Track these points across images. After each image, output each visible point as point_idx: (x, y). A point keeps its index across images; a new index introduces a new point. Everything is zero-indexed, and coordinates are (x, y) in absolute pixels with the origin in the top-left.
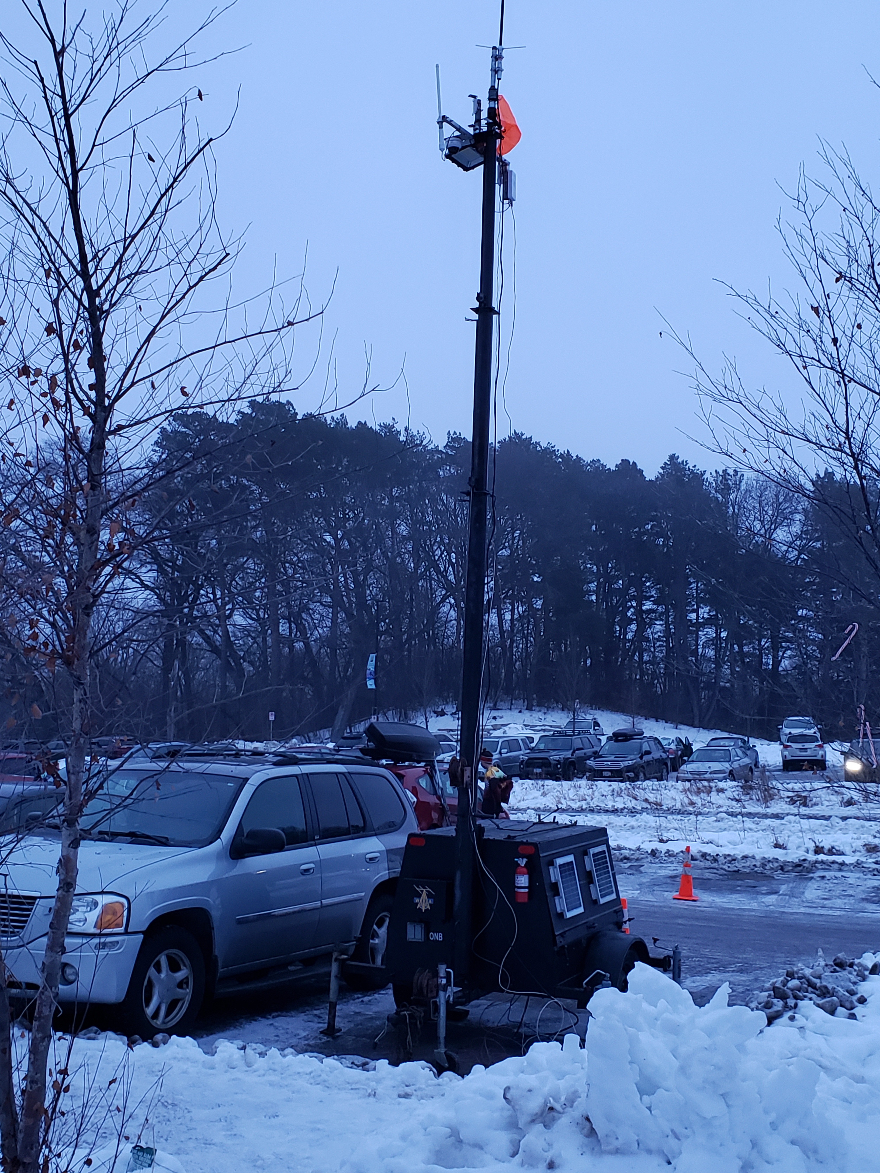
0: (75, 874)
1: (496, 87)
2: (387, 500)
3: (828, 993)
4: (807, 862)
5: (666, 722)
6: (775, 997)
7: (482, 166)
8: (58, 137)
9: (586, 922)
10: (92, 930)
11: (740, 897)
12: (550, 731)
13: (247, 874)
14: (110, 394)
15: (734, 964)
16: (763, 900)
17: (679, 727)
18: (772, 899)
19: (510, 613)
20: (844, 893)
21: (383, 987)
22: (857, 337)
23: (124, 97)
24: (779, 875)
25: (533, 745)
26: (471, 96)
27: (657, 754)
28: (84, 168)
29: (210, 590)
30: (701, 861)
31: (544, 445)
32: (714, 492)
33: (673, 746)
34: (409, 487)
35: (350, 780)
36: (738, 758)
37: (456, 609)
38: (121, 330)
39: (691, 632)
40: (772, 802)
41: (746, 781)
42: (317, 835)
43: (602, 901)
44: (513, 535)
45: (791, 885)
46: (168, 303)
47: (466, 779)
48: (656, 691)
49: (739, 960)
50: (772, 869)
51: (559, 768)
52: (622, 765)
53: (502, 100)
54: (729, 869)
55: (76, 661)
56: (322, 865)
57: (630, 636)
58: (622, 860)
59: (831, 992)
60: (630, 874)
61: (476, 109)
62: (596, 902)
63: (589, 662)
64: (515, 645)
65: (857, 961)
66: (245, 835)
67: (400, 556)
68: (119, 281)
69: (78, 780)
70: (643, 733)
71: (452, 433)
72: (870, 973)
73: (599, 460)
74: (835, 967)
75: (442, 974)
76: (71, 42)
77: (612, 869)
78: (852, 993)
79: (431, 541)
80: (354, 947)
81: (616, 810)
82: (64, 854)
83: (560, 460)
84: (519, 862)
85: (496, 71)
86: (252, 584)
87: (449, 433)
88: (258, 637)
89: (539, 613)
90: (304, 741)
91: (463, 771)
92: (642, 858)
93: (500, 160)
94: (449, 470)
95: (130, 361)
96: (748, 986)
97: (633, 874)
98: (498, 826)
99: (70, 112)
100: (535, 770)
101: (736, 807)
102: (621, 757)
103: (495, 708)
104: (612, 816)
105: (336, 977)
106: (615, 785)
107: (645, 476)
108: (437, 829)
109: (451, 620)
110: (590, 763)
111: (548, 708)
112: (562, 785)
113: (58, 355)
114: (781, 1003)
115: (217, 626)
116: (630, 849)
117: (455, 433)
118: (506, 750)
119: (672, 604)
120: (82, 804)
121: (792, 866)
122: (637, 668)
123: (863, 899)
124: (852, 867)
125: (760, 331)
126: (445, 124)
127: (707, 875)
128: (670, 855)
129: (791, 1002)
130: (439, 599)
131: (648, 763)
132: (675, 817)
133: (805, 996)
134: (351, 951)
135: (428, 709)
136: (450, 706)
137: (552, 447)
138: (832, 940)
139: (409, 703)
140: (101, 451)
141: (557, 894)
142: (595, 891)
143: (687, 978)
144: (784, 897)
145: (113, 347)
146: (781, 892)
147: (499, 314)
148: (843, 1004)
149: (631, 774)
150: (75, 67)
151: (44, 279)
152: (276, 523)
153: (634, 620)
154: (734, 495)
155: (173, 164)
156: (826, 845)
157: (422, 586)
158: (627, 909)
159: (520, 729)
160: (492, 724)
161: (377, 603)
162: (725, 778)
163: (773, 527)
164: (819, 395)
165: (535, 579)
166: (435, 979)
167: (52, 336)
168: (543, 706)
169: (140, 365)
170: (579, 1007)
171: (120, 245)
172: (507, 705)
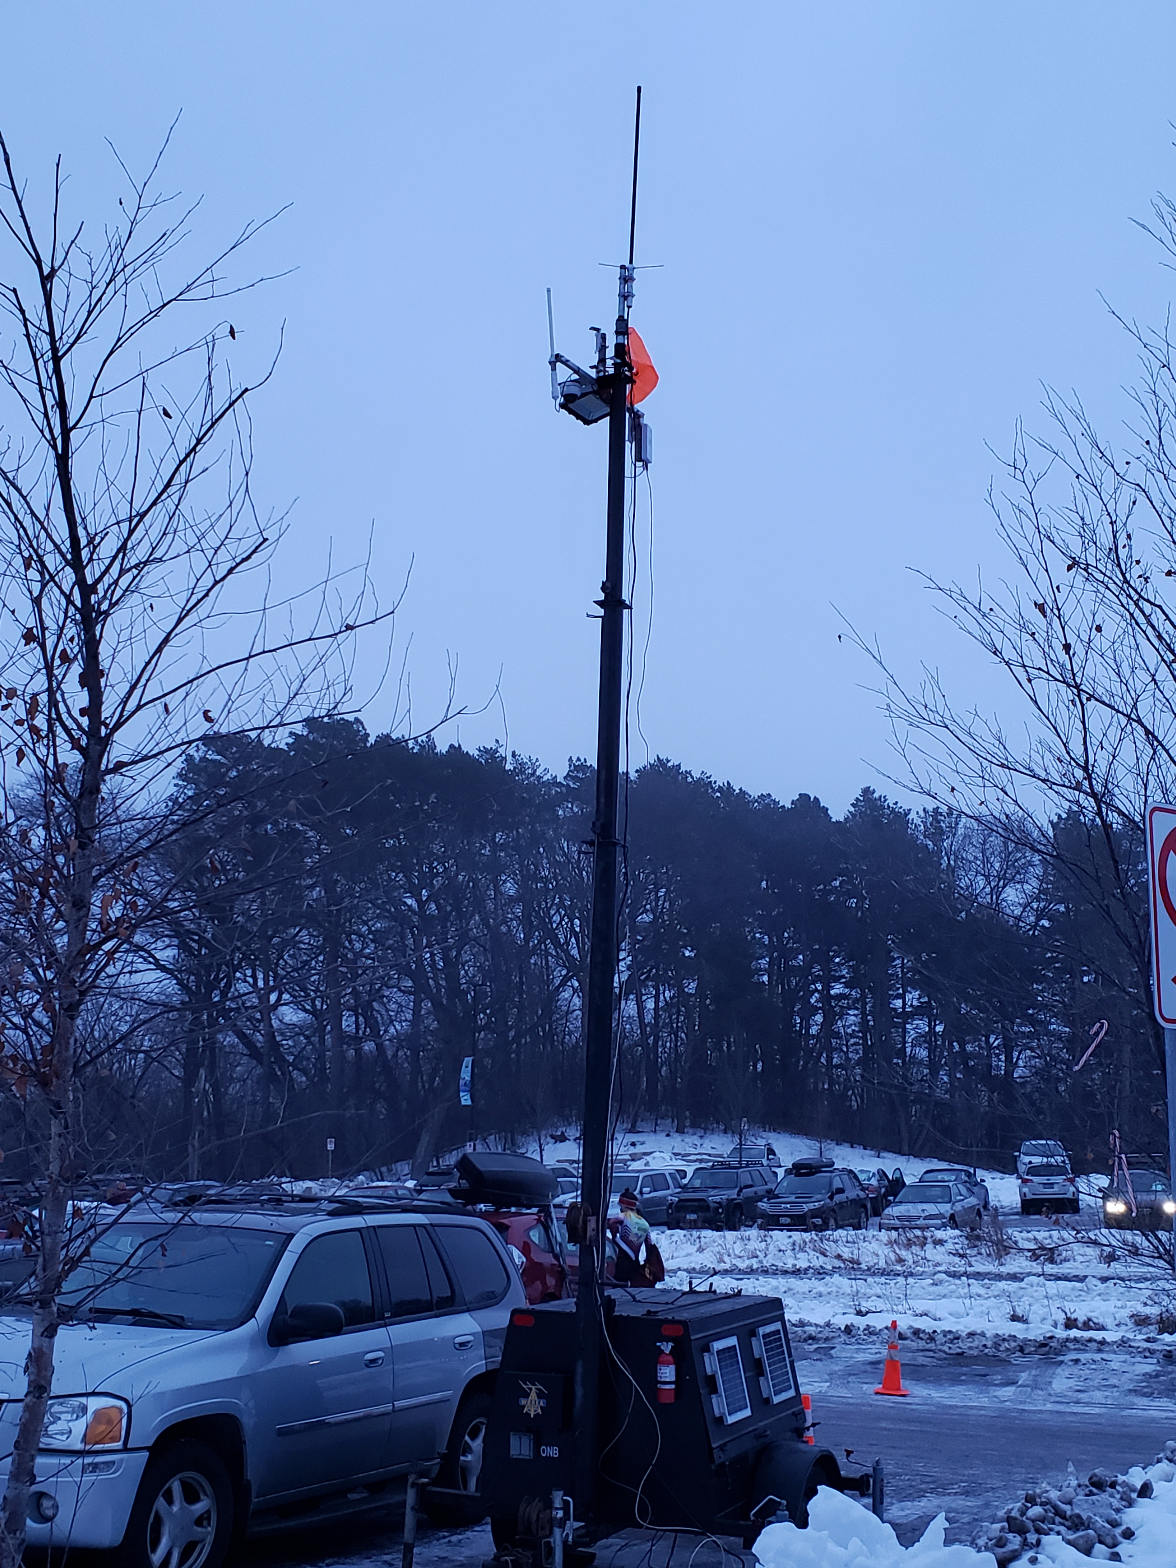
0: (50, 1374)
1: (626, 317)
2: (488, 848)
3: (1083, 1524)
4: (1055, 1340)
5: (865, 1149)
6: (1010, 1531)
7: (608, 418)
8: (44, 385)
9: (754, 1430)
10: (79, 1446)
11: (965, 1390)
12: (709, 1161)
13: (293, 1366)
14: (108, 721)
15: (956, 1484)
16: (995, 1394)
17: (881, 1154)
18: (1008, 1392)
19: (653, 999)
20: (1104, 1383)
21: (478, 1522)
22: (1096, 643)
23: (132, 334)
24: (1017, 1359)
25: (685, 1181)
26: (592, 328)
27: (852, 1193)
28: (78, 426)
29: (249, 972)
30: (912, 1341)
31: (696, 775)
32: (922, 837)
33: (874, 1182)
34: (518, 832)
35: (433, 1235)
36: (962, 1198)
37: (580, 994)
38: (124, 636)
39: (896, 1025)
40: (1008, 1257)
41: (973, 1229)
42: (387, 1312)
43: (776, 1400)
44: (657, 894)
45: (1034, 1372)
46: (188, 601)
47: (590, 1233)
48: (851, 1106)
49: (965, 1478)
50: (1008, 1350)
51: (721, 1214)
52: (806, 1208)
53: (633, 334)
54: (951, 1352)
55: (54, 1079)
56: (393, 1352)
57: (814, 1030)
58: (805, 1340)
59: (1086, 1523)
60: (817, 1360)
61: (599, 345)
62: (767, 1401)
63: (760, 1066)
64: (660, 1043)
65: (1121, 1478)
66: (289, 1313)
67: (506, 923)
68: (122, 572)
69: (55, 1243)
70: (834, 1163)
71: (574, 759)
72: (1139, 1496)
73: (769, 795)
74: (1091, 1488)
75: (558, 1503)
76: (63, 264)
77: (790, 1355)
78: (1115, 1524)
79: (547, 903)
80: (438, 1466)
81: (799, 1270)
82: (36, 1346)
83: (718, 794)
84: (662, 1347)
85: (625, 297)
86: (306, 963)
87: (570, 759)
88: (314, 1036)
89: (693, 999)
90: (374, 1178)
91: (585, 1223)
92: (833, 1337)
93: (631, 410)
94: (572, 809)
95: (135, 677)
96: (975, 1514)
97: (821, 1360)
98: (633, 1297)
99: (60, 354)
100: (688, 1217)
101: (960, 1265)
102: (805, 1196)
103: (633, 1130)
104: (793, 1280)
105: (412, 1508)
106: (797, 1236)
107: (831, 815)
108: (553, 1303)
109: (575, 1011)
110: (763, 1205)
111: (706, 1130)
112: (724, 1237)
113: (40, 670)
114: (1018, 1539)
115: (258, 1021)
116: (817, 1325)
117: (579, 759)
118: (648, 1189)
119: (869, 988)
120: (60, 1277)
121: (1035, 1346)
122: (826, 1074)
123: (1130, 1391)
124: (1115, 1347)
125: (970, 633)
126: (559, 365)
127: (921, 1359)
128: (870, 1333)
129: (1032, 1538)
130: (557, 982)
131: (841, 1204)
132: (877, 1279)
133: (1051, 1530)
134: (435, 1471)
135: (543, 1132)
136: (573, 1127)
137: (707, 778)
138: (1089, 1448)
139: (517, 1125)
140: (94, 796)
141: (714, 1390)
142: (766, 1386)
143: (892, 1504)
144: (1024, 1389)
145: (113, 659)
146: (1020, 1383)
147: (631, 608)
148: (1102, 1539)
149: (818, 1221)
150: (68, 296)
151: (22, 570)
152: (339, 881)
153: (820, 1008)
154: (949, 841)
155: (196, 419)
156: (1081, 1316)
157: (535, 964)
158: (810, 1411)
159: (668, 1158)
160: (630, 1152)
161: (475, 987)
162: (944, 1225)
163: (1002, 882)
164: (1048, 718)
165: (687, 954)
166: (548, 1511)
167: (33, 645)
168: (699, 1127)
169: (149, 683)
170: (745, 1548)
171: (125, 527)
172: (649, 1126)
